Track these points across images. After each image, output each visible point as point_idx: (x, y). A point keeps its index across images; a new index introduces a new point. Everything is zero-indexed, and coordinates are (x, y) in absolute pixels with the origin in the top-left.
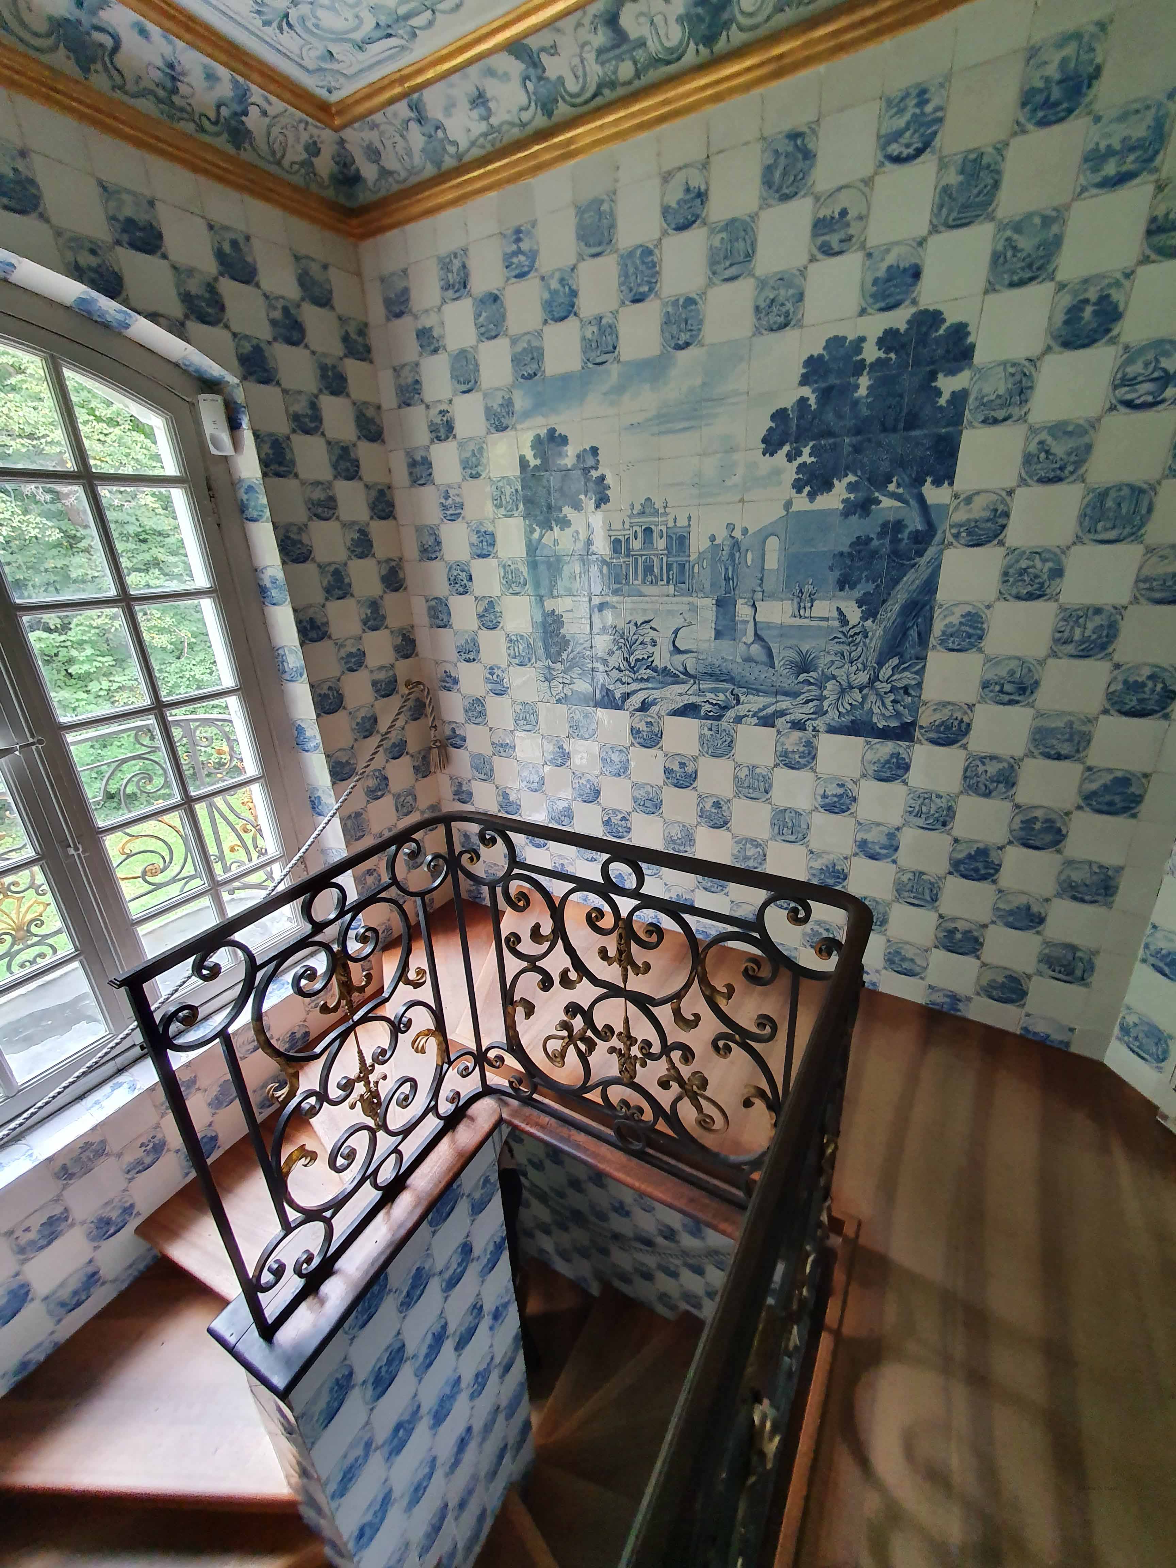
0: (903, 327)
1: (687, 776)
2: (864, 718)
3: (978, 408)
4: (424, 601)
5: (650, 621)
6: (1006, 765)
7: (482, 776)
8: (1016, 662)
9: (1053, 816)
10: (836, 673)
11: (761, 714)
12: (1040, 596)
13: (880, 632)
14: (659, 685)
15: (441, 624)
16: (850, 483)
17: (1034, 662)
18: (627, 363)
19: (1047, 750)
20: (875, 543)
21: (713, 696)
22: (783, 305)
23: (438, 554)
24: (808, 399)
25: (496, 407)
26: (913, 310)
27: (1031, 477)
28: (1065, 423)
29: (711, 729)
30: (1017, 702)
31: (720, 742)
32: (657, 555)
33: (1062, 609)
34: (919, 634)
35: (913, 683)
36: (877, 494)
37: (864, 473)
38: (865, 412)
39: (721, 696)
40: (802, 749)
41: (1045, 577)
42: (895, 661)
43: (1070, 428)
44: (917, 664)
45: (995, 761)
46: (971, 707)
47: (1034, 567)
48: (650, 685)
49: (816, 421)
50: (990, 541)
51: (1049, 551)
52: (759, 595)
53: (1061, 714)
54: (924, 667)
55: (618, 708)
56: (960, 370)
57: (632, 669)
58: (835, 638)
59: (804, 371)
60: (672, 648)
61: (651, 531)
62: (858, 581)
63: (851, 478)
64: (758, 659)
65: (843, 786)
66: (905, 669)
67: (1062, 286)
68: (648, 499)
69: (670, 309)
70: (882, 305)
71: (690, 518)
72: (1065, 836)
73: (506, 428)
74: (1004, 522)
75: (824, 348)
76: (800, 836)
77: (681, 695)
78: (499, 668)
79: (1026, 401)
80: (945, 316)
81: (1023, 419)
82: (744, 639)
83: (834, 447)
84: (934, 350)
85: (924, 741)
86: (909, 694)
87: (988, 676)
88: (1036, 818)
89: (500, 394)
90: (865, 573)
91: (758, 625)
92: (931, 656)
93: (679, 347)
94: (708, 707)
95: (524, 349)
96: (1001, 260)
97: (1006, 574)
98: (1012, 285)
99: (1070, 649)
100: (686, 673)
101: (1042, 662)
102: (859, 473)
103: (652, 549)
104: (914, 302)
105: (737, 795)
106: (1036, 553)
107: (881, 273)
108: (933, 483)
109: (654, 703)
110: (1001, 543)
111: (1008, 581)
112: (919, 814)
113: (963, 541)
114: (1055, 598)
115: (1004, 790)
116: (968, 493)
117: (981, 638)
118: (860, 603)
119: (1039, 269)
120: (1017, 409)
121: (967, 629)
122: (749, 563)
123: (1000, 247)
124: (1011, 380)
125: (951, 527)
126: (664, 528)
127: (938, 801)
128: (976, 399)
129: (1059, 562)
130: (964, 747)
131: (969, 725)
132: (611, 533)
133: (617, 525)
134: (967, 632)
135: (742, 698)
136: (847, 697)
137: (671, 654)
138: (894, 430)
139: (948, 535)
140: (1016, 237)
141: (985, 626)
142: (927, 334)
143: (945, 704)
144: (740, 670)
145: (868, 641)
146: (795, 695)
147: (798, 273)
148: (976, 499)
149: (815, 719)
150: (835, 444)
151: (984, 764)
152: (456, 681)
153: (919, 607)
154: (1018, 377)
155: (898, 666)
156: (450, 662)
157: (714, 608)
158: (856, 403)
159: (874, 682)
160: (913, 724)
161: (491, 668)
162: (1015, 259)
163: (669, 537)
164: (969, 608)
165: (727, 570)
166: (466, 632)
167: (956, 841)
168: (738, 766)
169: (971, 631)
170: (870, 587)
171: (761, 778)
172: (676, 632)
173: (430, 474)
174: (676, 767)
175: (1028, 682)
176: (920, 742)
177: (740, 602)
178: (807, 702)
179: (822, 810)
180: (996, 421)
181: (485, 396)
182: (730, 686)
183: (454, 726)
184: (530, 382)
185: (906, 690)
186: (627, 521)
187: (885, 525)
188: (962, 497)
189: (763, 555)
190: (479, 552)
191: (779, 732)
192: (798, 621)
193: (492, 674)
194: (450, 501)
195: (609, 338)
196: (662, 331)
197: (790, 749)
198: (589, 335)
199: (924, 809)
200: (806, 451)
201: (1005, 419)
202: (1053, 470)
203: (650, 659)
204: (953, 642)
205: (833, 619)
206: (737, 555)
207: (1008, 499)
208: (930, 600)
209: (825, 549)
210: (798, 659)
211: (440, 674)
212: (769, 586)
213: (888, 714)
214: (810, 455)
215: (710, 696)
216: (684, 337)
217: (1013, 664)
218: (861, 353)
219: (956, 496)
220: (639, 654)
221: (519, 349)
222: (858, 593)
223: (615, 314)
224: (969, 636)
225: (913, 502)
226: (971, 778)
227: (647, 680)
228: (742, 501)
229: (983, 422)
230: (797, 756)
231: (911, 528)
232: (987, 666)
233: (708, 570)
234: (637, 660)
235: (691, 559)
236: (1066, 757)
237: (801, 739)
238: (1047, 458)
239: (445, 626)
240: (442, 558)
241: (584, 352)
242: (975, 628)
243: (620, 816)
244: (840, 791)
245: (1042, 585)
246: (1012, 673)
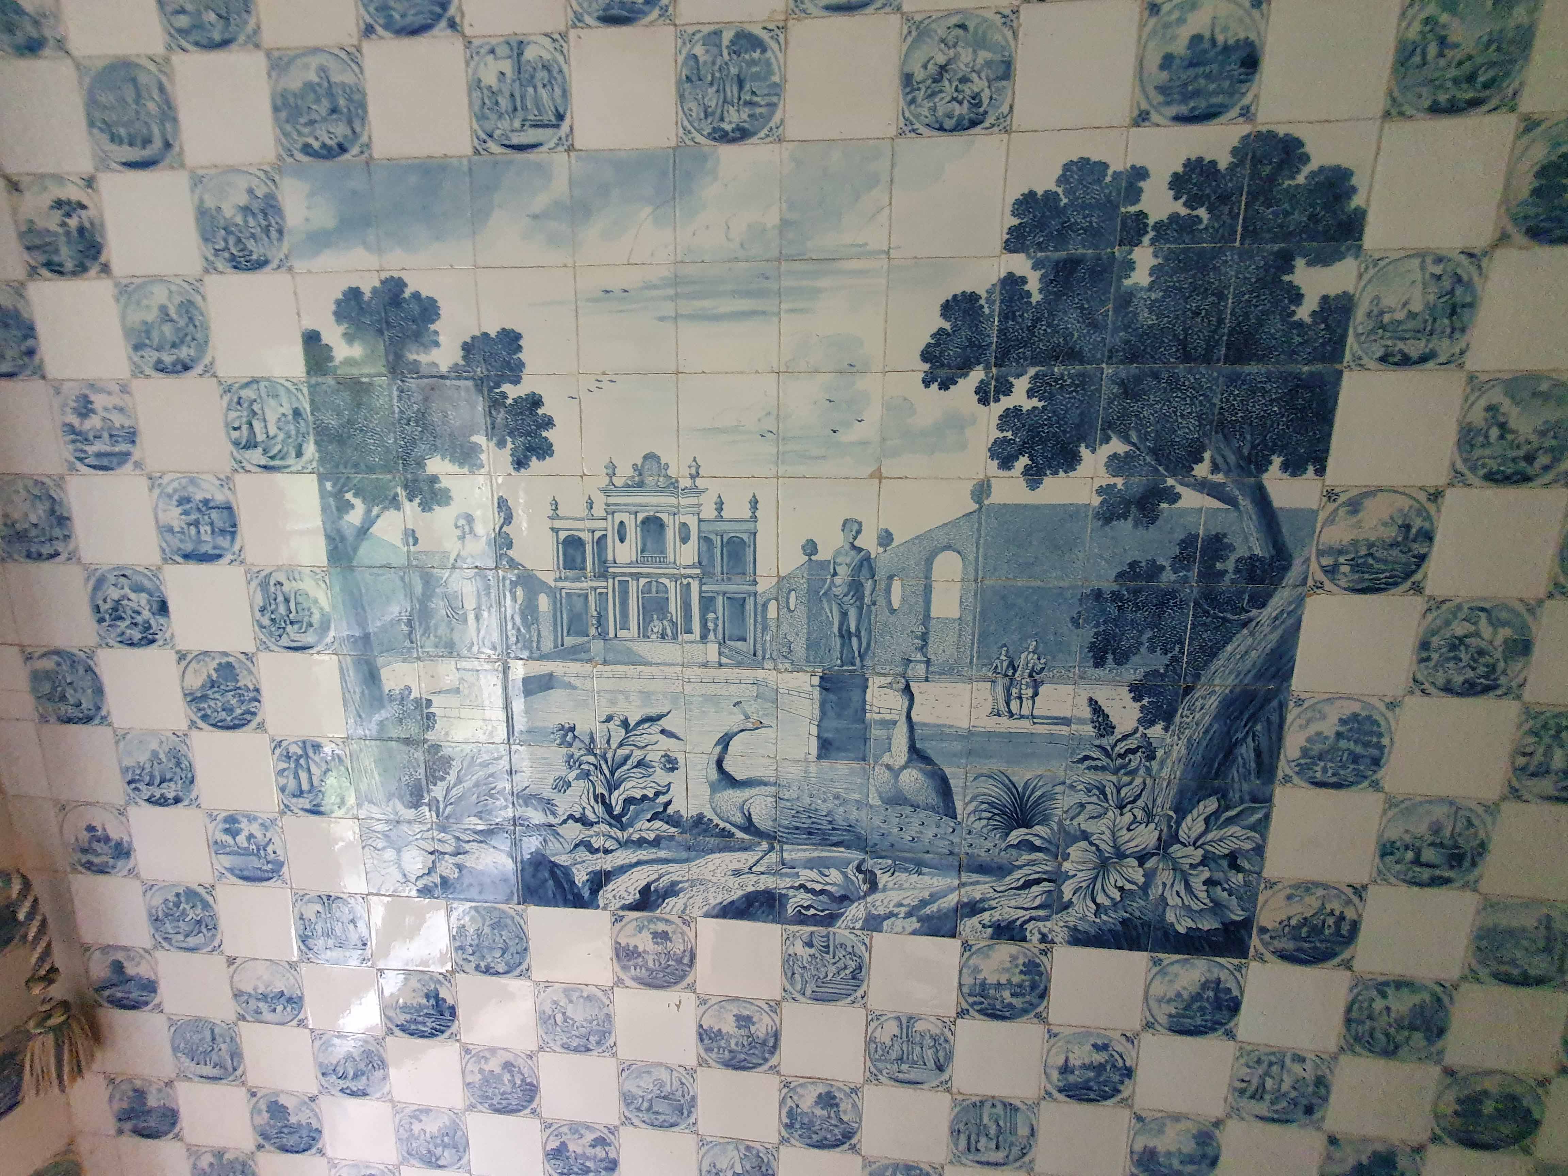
0: (1224, 162)
1: (753, 1042)
2: (1148, 916)
3: (1372, 331)
4: (18, 660)
5: (659, 717)
6: (1427, 997)
7: (208, 1070)
8: (1445, 809)
9: (1518, 1090)
10: (1089, 827)
11: (928, 910)
12: (1486, 690)
13: (1179, 749)
14: (684, 855)
15: (72, 712)
16: (1115, 456)
17: (1480, 810)
18: (592, 155)
19: (1503, 968)
20: (1168, 577)
21: (814, 874)
22: (964, 80)
23: (59, 546)
24: (1023, 280)
25: (228, 211)
26: (1246, 129)
27: (1473, 469)
28: (1534, 377)
29: (810, 944)
30: (1447, 881)
31: (832, 970)
32: (674, 578)
33: (1529, 713)
34: (1258, 753)
35: (1248, 846)
36: (1170, 482)
37: (1144, 438)
38: (1146, 318)
39: (835, 875)
40: (1016, 979)
41: (1498, 655)
42: (1211, 805)
43: (1544, 387)
44: (1254, 810)
45: (1405, 990)
46: (1359, 891)
47: (1477, 634)
48: (663, 854)
49: (1042, 326)
50: (1396, 584)
51: (1506, 607)
52: (921, 669)
53: (1530, 903)
54: (1267, 817)
55: (578, 901)
56: (1341, 257)
57: (617, 820)
58: (1086, 758)
59: (1016, 221)
60: (714, 775)
61: (661, 525)
62: (1135, 649)
63: (1117, 446)
64: (921, 799)
65: (1105, 1047)
66: (1230, 821)
67: (1530, 124)
68: (650, 457)
69: (699, 50)
70: (1183, 109)
71: (754, 503)
72: (1537, 1123)
73: (260, 264)
74: (1423, 551)
75: (1059, 182)
76: (1016, 1151)
77: (737, 873)
78: (251, 819)
79: (1463, 330)
80: (1309, 148)
81: (1456, 361)
82: (886, 759)
83: (1082, 382)
84: (1287, 214)
85: (1268, 956)
86: (1238, 869)
87: (1393, 833)
88: (1486, 1093)
89: (243, 183)
90: (1148, 634)
91: (918, 732)
92: (1281, 795)
93: (723, 137)
94: (803, 898)
95: (309, 86)
96: (1417, 59)
97: (1425, 645)
98: (1435, 109)
99: (1547, 785)
100: (749, 827)
101: (1492, 809)
102: (1134, 438)
103: (662, 561)
104: (1246, 113)
105: (873, 1078)
106: (1482, 609)
107: (1180, 47)
108: (1285, 467)
109: (672, 891)
110: (1418, 589)
111: (1428, 659)
112: (1258, 1095)
113: (1343, 582)
114: (1514, 692)
115: (1424, 1043)
116: (1354, 492)
117: (1376, 762)
118: (1137, 691)
119: (1486, 86)
120: (1446, 342)
121: (1352, 745)
122: (896, 604)
123: (1413, 33)
124: (1433, 289)
125: (1321, 553)
126: (692, 522)
127: (1297, 1068)
128: (1369, 315)
129: (1524, 627)
130: (1347, 965)
131: (1355, 926)
132: (558, 524)
133: (573, 506)
134: (1351, 752)
135: (883, 879)
136: (1114, 876)
137: (714, 788)
138: (1207, 359)
139: (1314, 566)
140: (1444, 18)
141: (1385, 741)
142: (1271, 179)
143: (1307, 887)
144: (877, 821)
145: (1155, 764)
146: (999, 871)
147: (998, 20)
148: (1369, 504)
149: (1047, 918)
150: (1082, 375)
151: (1384, 995)
152: (122, 851)
153: (1256, 703)
154: (1447, 284)
155: (1216, 814)
156: (105, 806)
157: (816, 693)
158: (1126, 300)
159: (1168, 845)
160: (1247, 924)
161: (231, 820)
162: (1442, 62)
163: (705, 540)
164: (1356, 707)
165: (844, 615)
166: (154, 733)
167: (1333, 1141)
168: (874, 1018)
169: (1359, 749)
170: (1159, 661)
171: (929, 1042)
172: (725, 741)
173: (31, 353)
174: (729, 1026)
175: (1467, 845)
176: (1261, 958)
177: (875, 682)
178: (1027, 885)
179: (1061, 1097)
180: (1406, 361)
181: (197, 181)
182: (856, 856)
183: (120, 956)
184: (328, 164)
185: (1233, 860)
186: (600, 501)
187: (1188, 542)
188: (1343, 498)
189: (928, 590)
190: (189, 547)
191: (966, 946)
192: (1005, 724)
193: (233, 833)
194: (93, 423)
195: (543, 93)
196: (681, 97)
197: (992, 979)
198: (490, 79)
199: (1269, 1083)
200: (1021, 385)
201: (1424, 359)
202: (1514, 460)
203: (662, 799)
204: (1325, 770)
205: (1081, 721)
206: (868, 585)
207: (1432, 508)
208: (1278, 691)
209: (1065, 584)
210: (1006, 798)
211: (75, 831)
212: (942, 649)
213: (1196, 906)
214: (1030, 394)
215: (807, 875)
216: (734, 117)
217: (1440, 812)
218: (1137, 201)
219: (1331, 495)
220: (632, 787)
221: (294, 81)
222: (1133, 672)
223: (559, 39)
224: (1356, 759)
225: (1245, 502)
226: (1361, 1022)
227: (656, 843)
228: (878, 475)
229: (1383, 359)
230: (1006, 994)
231: (1241, 551)
232: (1390, 814)
233: (801, 613)
234: (629, 801)
235: (760, 589)
236: (1540, 981)
237: (1014, 958)
238: (1502, 437)
239: (88, 720)
240: (73, 557)
241: (481, 117)
242: (1366, 745)
243: (590, 1137)
244: (1099, 1058)
245: (1493, 668)
246: (1436, 829)
